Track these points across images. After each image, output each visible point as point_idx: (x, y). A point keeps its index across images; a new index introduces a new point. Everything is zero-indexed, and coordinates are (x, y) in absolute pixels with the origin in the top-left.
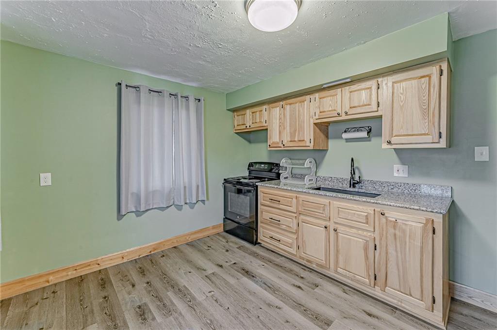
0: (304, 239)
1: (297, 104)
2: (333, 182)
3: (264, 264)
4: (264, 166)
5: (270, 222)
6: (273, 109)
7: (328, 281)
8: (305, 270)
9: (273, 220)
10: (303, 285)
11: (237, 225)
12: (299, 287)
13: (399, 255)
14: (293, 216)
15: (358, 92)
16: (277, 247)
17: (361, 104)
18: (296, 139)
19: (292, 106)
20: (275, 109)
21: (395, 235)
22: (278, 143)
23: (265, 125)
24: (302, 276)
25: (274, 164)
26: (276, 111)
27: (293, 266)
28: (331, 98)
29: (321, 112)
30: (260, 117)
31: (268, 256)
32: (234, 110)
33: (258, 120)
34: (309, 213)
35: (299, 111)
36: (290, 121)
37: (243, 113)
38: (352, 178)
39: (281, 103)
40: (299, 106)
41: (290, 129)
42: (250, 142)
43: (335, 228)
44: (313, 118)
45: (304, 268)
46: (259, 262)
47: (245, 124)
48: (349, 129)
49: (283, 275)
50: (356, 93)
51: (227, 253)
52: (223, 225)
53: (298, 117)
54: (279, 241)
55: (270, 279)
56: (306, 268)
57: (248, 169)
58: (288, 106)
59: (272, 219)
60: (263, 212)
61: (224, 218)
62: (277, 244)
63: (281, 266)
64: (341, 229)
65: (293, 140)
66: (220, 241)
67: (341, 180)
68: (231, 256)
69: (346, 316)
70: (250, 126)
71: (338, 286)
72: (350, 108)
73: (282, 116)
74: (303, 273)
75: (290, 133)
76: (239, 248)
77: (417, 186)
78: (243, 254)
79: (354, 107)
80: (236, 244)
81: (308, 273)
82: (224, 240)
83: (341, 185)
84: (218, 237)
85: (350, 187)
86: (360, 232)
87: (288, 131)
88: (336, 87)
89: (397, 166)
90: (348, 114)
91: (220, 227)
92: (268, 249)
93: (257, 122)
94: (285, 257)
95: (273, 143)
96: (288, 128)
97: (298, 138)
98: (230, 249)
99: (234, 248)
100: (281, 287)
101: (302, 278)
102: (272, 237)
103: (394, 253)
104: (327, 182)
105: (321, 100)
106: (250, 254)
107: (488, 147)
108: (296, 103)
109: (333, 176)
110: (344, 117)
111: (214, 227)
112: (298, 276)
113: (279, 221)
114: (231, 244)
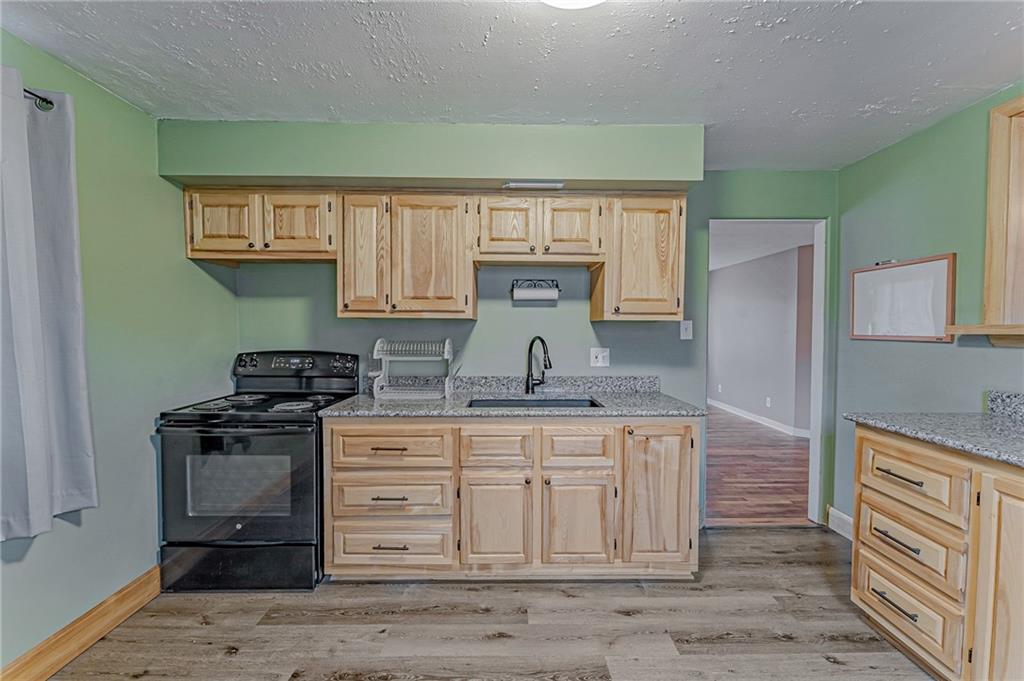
0: (475, 522)
1: (434, 211)
2: (490, 386)
3: (382, 627)
4: (302, 363)
5: (369, 510)
6: (358, 211)
7: (531, 590)
8: (476, 590)
9: (380, 502)
10: (502, 626)
11: (201, 552)
12: (501, 635)
13: (652, 493)
14: (443, 478)
15: (569, 213)
16: (393, 566)
17: (574, 237)
18: (430, 293)
19: (419, 212)
20: (367, 210)
21: (646, 462)
22: (373, 301)
23: (329, 248)
24: (483, 606)
25: (336, 354)
26: (368, 218)
27: (449, 593)
28: (517, 213)
29: (493, 240)
30: (310, 222)
31: (374, 599)
32: (187, 185)
33: (300, 231)
34: (488, 461)
35: (438, 228)
36: (413, 248)
37: (236, 199)
38: (530, 374)
39: (385, 199)
40: (438, 217)
41: (413, 267)
42: (236, 292)
43: (545, 477)
44: (472, 249)
45: (472, 586)
46: (363, 628)
47: (244, 237)
48: (520, 282)
49: (449, 628)
50: (565, 213)
51: (235, 659)
52: (158, 571)
53: (437, 241)
54: (405, 548)
55: (430, 657)
56: (477, 586)
57: (235, 373)
58: (407, 212)
59: (378, 499)
60: (345, 489)
61: (162, 548)
62: (393, 559)
63: (425, 610)
64: (555, 477)
65: (419, 295)
66: (173, 633)
67: (505, 381)
68: (261, 660)
69: (609, 640)
70: (266, 245)
71: (550, 590)
72: (554, 241)
73: (386, 232)
74: (483, 599)
75: (414, 277)
76: (268, 618)
77: (654, 381)
78: (295, 630)
79: (560, 240)
80: (246, 611)
81: (485, 593)
82: (186, 622)
83: (505, 391)
84: (149, 621)
85: (527, 392)
86: (589, 473)
87: (408, 272)
88: (524, 193)
89: (594, 351)
90: (550, 251)
91: (148, 582)
92: (358, 583)
93: (296, 235)
94: (413, 582)
95: (358, 300)
96: (407, 265)
97: (435, 292)
98: (240, 641)
99: (248, 629)
100: (468, 661)
101: (487, 610)
102: (379, 548)
103: (644, 492)
104: (476, 388)
105: (494, 212)
106: (319, 621)
107: (691, 322)
108: (430, 208)
109: (489, 375)
110: (539, 257)
111: (123, 596)
112: (475, 611)
113: (404, 499)
114: (228, 622)
